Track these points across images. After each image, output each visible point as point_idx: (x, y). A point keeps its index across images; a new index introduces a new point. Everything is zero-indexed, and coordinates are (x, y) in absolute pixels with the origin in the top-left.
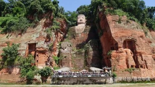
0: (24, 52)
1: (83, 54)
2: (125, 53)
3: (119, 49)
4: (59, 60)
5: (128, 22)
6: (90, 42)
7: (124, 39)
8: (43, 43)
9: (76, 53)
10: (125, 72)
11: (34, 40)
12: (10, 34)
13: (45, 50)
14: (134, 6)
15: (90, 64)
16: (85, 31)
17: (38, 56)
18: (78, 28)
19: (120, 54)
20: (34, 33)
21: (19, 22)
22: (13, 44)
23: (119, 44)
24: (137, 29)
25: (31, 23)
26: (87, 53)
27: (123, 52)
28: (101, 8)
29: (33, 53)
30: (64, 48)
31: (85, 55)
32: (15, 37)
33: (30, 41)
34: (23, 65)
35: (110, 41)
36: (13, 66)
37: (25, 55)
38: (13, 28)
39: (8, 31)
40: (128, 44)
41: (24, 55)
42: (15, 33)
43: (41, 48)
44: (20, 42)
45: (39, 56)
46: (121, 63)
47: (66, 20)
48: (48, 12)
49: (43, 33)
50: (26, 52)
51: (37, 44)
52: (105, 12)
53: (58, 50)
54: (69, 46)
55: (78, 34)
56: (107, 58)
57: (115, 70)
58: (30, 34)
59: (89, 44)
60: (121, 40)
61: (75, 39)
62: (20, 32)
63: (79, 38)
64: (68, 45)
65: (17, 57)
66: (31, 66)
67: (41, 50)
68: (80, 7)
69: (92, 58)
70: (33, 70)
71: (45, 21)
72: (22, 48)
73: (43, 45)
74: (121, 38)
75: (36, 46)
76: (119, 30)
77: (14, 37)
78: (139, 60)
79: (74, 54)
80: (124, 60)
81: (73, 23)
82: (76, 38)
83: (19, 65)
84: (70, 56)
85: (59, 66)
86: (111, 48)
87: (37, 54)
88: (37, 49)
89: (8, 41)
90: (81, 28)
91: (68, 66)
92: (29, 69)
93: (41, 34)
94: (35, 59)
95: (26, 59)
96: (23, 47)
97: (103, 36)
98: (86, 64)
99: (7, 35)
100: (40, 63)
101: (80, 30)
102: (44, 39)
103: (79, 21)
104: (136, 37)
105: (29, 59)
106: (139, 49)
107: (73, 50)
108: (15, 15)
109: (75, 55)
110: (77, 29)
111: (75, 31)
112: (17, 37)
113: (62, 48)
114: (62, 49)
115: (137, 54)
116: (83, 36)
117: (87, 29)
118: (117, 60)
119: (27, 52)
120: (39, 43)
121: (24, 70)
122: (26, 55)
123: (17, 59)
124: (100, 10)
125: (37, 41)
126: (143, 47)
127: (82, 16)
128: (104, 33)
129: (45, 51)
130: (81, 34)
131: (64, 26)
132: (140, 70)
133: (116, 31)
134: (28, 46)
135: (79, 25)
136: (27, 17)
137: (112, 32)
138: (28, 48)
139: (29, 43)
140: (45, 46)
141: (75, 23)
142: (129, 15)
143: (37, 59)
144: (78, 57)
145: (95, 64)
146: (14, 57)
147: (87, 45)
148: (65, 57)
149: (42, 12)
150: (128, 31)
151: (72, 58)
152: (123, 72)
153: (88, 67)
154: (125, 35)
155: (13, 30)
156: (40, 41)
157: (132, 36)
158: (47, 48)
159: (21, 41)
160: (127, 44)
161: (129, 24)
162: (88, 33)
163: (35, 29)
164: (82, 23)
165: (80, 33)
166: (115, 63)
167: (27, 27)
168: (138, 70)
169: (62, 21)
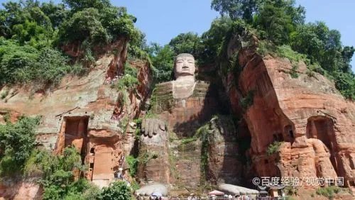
0: (53, 140)
1: (198, 151)
2: (311, 150)
3: (298, 139)
4: (137, 164)
5: (310, 75)
6: (216, 121)
7: (308, 115)
8: (108, 119)
9: (179, 148)
10: (319, 196)
11: (82, 107)
12: (12, 91)
13: (115, 136)
14: (318, 41)
15: (216, 175)
16: (196, 93)
17: (92, 151)
18: (178, 86)
19: (301, 153)
20: (81, 91)
21: (38, 60)
22: (23, 117)
23: (296, 126)
24: (333, 94)
25: (71, 63)
26: (207, 147)
27: (307, 146)
28: (245, 40)
29: (78, 143)
30: (151, 134)
31: (203, 153)
32: (25, 98)
33: (69, 112)
34: (52, 177)
35: (272, 119)
36: (21, 180)
37: (56, 148)
38: (20, 74)
39: (7, 82)
40: (316, 127)
41: (53, 147)
42: (26, 89)
43: (103, 131)
44: (40, 111)
45: (96, 153)
46: (305, 174)
47: (149, 64)
48: (118, 39)
49: (108, 92)
50: (58, 141)
51: (92, 119)
52: (258, 49)
53: (131, 139)
54: (163, 128)
55: (178, 100)
56: (266, 161)
57: (294, 190)
58: (69, 92)
59: (213, 126)
60: (302, 118)
61: (171, 112)
62: (40, 86)
63: (181, 109)
64: (160, 127)
65: (34, 153)
66: (71, 179)
67: (103, 136)
68: (179, 36)
69: (222, 161)
70: (80, 190)
71: (112, 62)
72: (46, 130)
73: (109, 123)
74: (300, 113)
75: (89, 125)
76: (294, 93)
77: (23, 99)
78: (346, 168)
79: (175, 149)
80: (312, 167)
81: (165, 74)
82: (174, 109)
83: (39, 175)
84: (166, 154)
85: (137, 180)
86: (275, 136)
87: (91, 145)
88: (92, 133)
89: (6, 109)
90: (185, 86)
91: (162, 182)
92: (67, 189)
93: (101, 92)
94: (83, 160)
95: (59, 159)
96: (50, 126)
97: (252, 106)
98: (208, 175)
99: (3, 91)
100: (100, 172)
101: (184, 91)
102: (110, 106)
103: (179, 69)
104: (334, 112)
105: (67, 161)
106: (344, 142)
107: (171, 140)
108: (25, 42)
109: (176, 152)
110: (176, 88)
111: (171, 92)
112: (31, 98)
113: (146, 133)
114: (145, 136)
115: (340, 153)
116: (190, 105)
117: (201, 89)
118: (294, 166)
119: (62, 140)
120: (96, 118)
121: (53, 189)
122: (59, 148)
123: (33, 159)
124: (244, 44)
125: (93, 112)
126: (351, 136)
127: (188, 58)
128: (256, 99)
129: (114, 140)
130: (187, 99)
131: (144, 79)
132: (350, 191)
133: (289, 95)
134: (64, 123)
135: (181, 80)
136: (59, 50)
137: (280, 98)
138: (63, 130)
139: (67, 115)
140: (115, 125)
141: (170, 72)
142: (309, 60)
143: (91, 161)
144: (186, 158)
145: (230, 176)
146: (27, 154)
147: (207, 127)
148: (155, 157)
149: (105, 38)
150: (315, 97)
151: (170, 161)
152: (312, 196)
153: (212, 182)
154: (310, 106)
155: (21, 80)
156: (101, 111)
157: (324, 109)
158: (119, 132)
159: (45, 109)
160: (314, 128)
161: (315, 80)
162: (202, 98)
163: (85, 79)
164: (189, 74)
165: (185, 99)
166: (290, 173)
167: (61, 73)
168: (347, 193)
169: (143, 66)
